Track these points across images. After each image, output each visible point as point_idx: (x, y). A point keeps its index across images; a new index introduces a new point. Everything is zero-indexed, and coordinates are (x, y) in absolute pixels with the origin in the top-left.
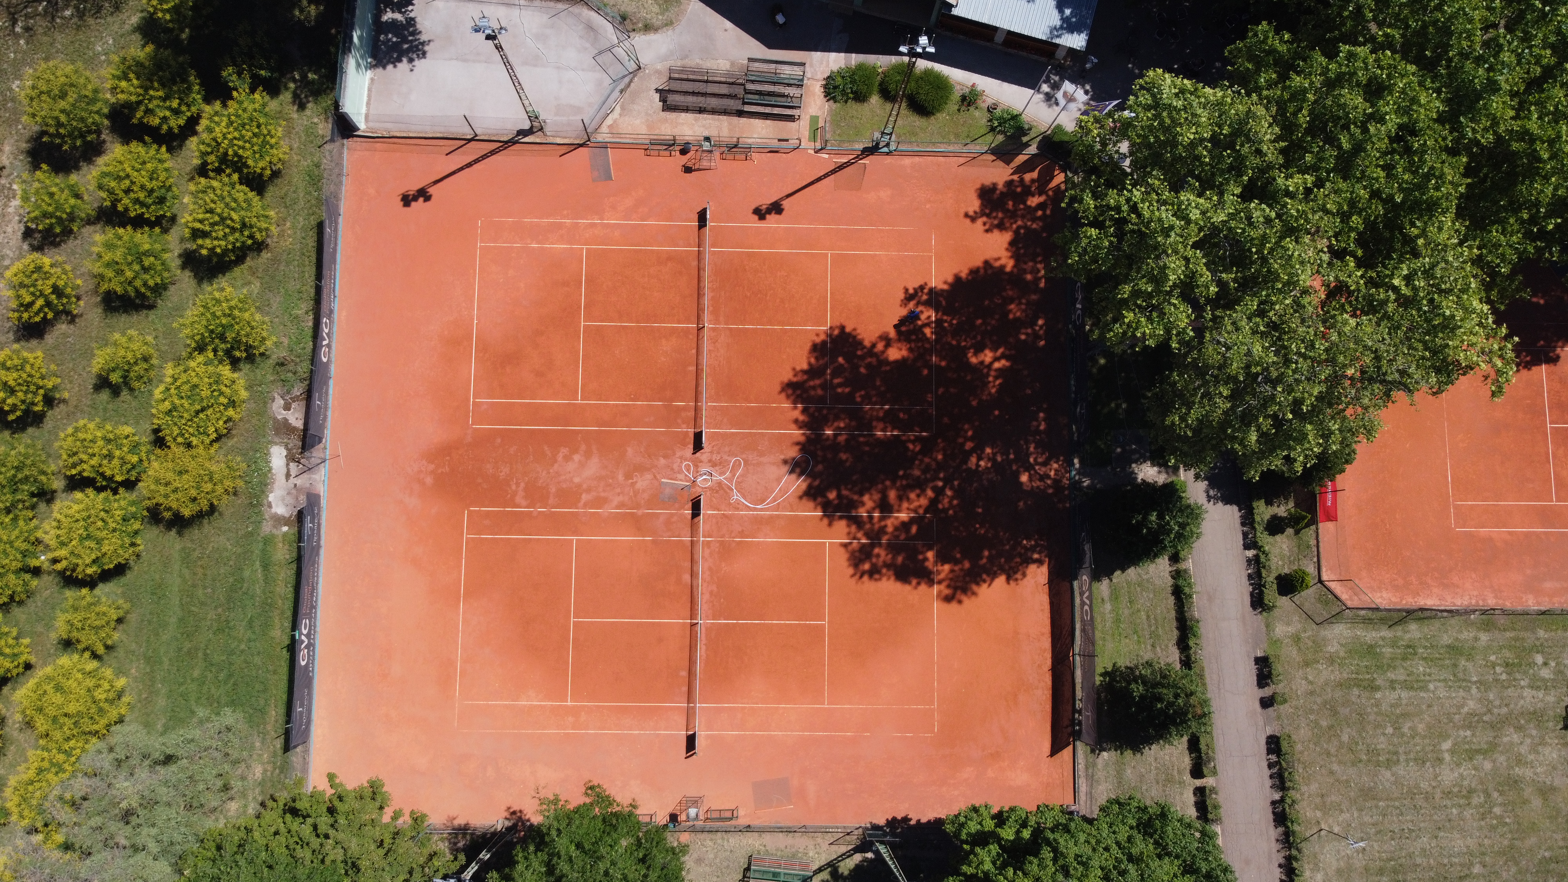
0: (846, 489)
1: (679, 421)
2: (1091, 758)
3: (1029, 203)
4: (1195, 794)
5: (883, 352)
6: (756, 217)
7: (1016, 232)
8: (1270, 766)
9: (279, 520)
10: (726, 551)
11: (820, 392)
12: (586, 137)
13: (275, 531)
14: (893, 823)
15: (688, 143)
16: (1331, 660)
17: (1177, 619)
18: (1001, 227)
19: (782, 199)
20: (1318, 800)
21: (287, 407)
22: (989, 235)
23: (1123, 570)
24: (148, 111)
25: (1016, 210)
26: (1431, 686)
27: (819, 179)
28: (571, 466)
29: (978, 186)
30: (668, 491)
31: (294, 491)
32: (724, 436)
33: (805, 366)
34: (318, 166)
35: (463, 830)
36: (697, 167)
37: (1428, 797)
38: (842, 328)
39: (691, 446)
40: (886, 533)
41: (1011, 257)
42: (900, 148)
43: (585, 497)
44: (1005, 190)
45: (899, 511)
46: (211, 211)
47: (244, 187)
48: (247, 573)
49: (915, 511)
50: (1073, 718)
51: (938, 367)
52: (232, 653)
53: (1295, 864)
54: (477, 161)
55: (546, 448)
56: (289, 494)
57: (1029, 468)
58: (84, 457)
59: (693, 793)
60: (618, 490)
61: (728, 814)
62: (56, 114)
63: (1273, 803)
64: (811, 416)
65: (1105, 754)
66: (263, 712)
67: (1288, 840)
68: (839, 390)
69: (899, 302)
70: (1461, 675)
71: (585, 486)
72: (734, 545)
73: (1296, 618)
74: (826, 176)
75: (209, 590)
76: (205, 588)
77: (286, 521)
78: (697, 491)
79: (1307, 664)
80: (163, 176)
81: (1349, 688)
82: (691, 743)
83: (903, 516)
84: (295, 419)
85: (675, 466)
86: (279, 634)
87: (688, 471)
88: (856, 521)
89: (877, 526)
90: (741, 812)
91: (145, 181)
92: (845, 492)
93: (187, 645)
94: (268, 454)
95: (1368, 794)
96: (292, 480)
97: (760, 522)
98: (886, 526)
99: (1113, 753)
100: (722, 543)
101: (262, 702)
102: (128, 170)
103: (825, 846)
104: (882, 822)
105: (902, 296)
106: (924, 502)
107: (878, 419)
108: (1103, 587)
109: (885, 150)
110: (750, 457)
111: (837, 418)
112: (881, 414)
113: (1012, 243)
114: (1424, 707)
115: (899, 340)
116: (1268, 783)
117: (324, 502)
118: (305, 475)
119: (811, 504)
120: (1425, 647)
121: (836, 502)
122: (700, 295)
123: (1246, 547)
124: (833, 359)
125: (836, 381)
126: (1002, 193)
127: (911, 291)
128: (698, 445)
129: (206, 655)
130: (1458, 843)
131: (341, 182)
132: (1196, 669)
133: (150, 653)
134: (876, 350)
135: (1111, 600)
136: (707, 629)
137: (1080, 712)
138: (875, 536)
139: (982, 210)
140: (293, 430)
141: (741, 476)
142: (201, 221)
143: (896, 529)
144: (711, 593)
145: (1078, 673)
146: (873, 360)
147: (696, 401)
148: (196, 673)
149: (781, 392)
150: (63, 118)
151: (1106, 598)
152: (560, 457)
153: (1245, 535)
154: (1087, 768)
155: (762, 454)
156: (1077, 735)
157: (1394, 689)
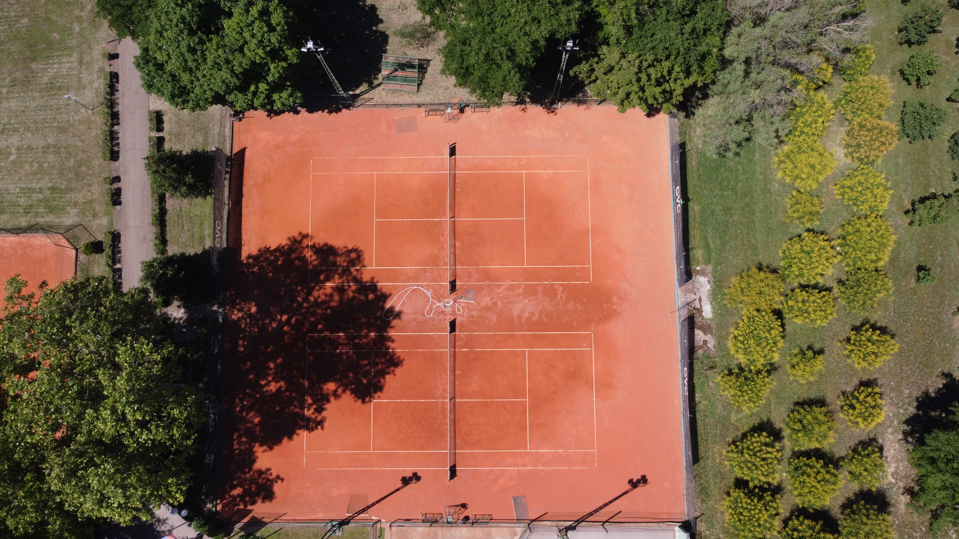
0: (362, 300)
1: (465, 339)
2: (221, 147)
3: (241, 490)
4: (163, 128)
5: (338, 387)
6: (419, 474)
7: (250, 469)
8: (118, 144)
9: (703, 273)
10: (435, 261)
11: (377, 360)
12: (531, 526)
13: (704, 267)
14: (338, 110)
15: (464, 523)
16: (76, 204)
17: (165, 226)
18: (260, 473)
19: (402, 487)
20: (92, 126)
21: (705, 342)
22: (269, 466)
23: (196, 254)
24: (813, 529)
25: (250, 485)
26: (17, 190)
27: (378, 502)
28: (530, 309)
29: (274, 501)
30: (471, 295)
31: (695, 290)
32: (437, 330)
33: (387, 377)
34: (703, 501)
35: (580, 102)
36: (458, 508)
37: (28, 129)
38: (363, 402)
39: (457, 323)
40: (339, 274)
41: (255, 452)
42: (324, 524)
43: (521, 291)
44: (257, 498)
45: (332, 287)
46: (764, 459)
47: (745, 478)
48: (718, 242)
49: (321, 288)
50: (231, 168)
51: (304, 379)
52: (722, 196)
53: (108, 90)
54: (601, 508)
55: (546, 320)
56: (699, 289)
57: (250, 315)
58: (819, 301)
59: (451, 124)
60: (501, 295)
61: (431, 113)
62: (870, 522)
63: (118, 124)
64: (385, 345)
65: (214, 149)
66: (699, 164)
67: (112, 104)
68: (366, 362)
69: (327, 419)
71: (521, 297)
72: (430, 264)
73: (94, 228)
74: (373, 504)
75: (739, 231)
76: (741, 232)
77: (698, 272)
78: (453, 296)
79: (91, 202)
80: (797, 485)
81: (67, 189)
82: (453, 151)
83: (329, 284)
84: (699, 335)
85: (466, 311)
86: (694, 208)
87: (458, 308)
88: (356, 280)
89: (344, 278)
90: (423, 114)
91: (808, 480)
92: (362, 298)
93: (747, 200)
94: (713, 313)
95: (62, 130)
96: (697, 297)
97: (415, 278)
98: (339, 278)
99: (209, 150)
100: (438, 265)
101: (700, 169)
102: (819, 486)
103: (376, 98)
104: (344, 111)
105: (326, 424)
106: (316, 293)
107: (341, 344)
108: (208, 244)
109: (334, 523)
110: (421, 317)
111: (368, 344)
112: (340, 347)
113: (254, 461)
114: (24, 178)
115: (328, 395)
116: (120, 135)
117: (677, 284)
118: (690, 300)
119: (384, 290)
120: (18, 212)
121: (369, 292)
122: (454, 421)
123: (120, 270)
124: (369, 381)
125: (368, 368)
126: (259, 496)
127: (319, 427)
128: (453, 325)
129: (736, 194)
130: (13, 104)
131: (687, 490)
132: (156, 196)
133: (768, 195)
134: (343, 388)
135: (205, 236)
136: (445, 215)
137: (227, 172)
138: (346, 272)
139: (272, 484)
140: (700, 328)
141: (426, 306)
142: (768, 452)
143: (333, 277)
144: (443, 236)
145: (226, 193)
146: (344, 381)
147: (455, 352)
148: (740, 185)
149: (403, 360)
150: (865, 519)
151: (207, 237)
152: (536, 316)
153: (120, 277)
154: (224, 142)
155: (414, 319)
156: (229, 159)
157: (40, 188)
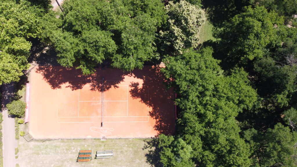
16: (31, 149)
26: (51, 154)
70: (57, 151)
73: (24, 141)
79: (26, 150)
81: (34, 154)
114: (49, 158)
157: (43, 154)
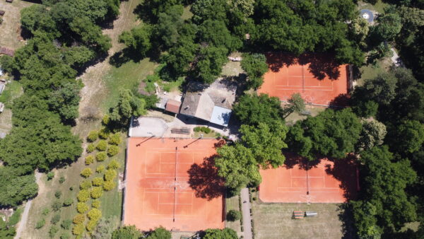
1: (173, 176)
2: (227, 222)
4: (241, 228)
6: (184, 148)
8: (251, 224)
9: (120, 190)
11: (192, 172)
12: (161, 137)
15: (175, 138)
16: (260, 209)
17: (239, 203)
19: (187, 145)
20: (258, 228)
21: (121, 175)
22: (215, 150)
26: (274, 213)
27: (192, 143)
28: (158, 183)
29: (214, 143)
30: (171, 186)
32: (179, 179)
33: (190, 169)
34: (125, 142)
35: (145, 231)
36: (176, 141)
37: (272, 228)
38: (195, 163)
42: (203, 138)
43: (160, 187)
47: (116, 146)
48: (116, 197)
50: (224, 218)
51: (208, 169)
52: (114, 208)
53: (254, 237)
54: (146, 140)
55: (155, 180)
56: (121, 186)
59: (174, 227)
60: (165, 186)
63: (251, 229)
64: (191, 175)
66: (118, 215)
67: (253, 234)
68: (195, 172)
70: (278, 212)
73: (255, 204)
76: (110, 199)
78: (175, 186)
79: (257, 210)
80: (105, 144)
81: (262, 213)
82: (174, 220)
83: (203, 189)
87: (174, 183)
88: (197, 190)
90: (181, 229)
91: (103, 146)
93: (108, 207)
94: (118, 181)
97: (183, 190)
99: (230, 222)
100: (178, 193)
103: (191, 234)
104: (199, 231)
106: (206, 187)
107: (200, 176)
111: (194, 176)
114: (272, 216)
115: (203, 165)
117: (126, 188)
118: (123, 184)
119: (191, 188)
120: (273, 208)
121: (194, 187)
122: (176, 159)
123: (249, 194)
124: (194, 168)
126: (217, 144)
127: (204, 158)
128: (175, 180)
131: (128, 144)
132: (241, 211)
133: (103, 208)
134: (200, 166)
138: (199, 192)
139: (214, 147)
140: (122, 178)
141: (181, 184)
144: (177, 200)
145: (226, 211)
147: (175, 174)
148: (109, 211)
149: (187, 172)
151: (229, 201)
155: (184, 181)
157: (268, 213)
